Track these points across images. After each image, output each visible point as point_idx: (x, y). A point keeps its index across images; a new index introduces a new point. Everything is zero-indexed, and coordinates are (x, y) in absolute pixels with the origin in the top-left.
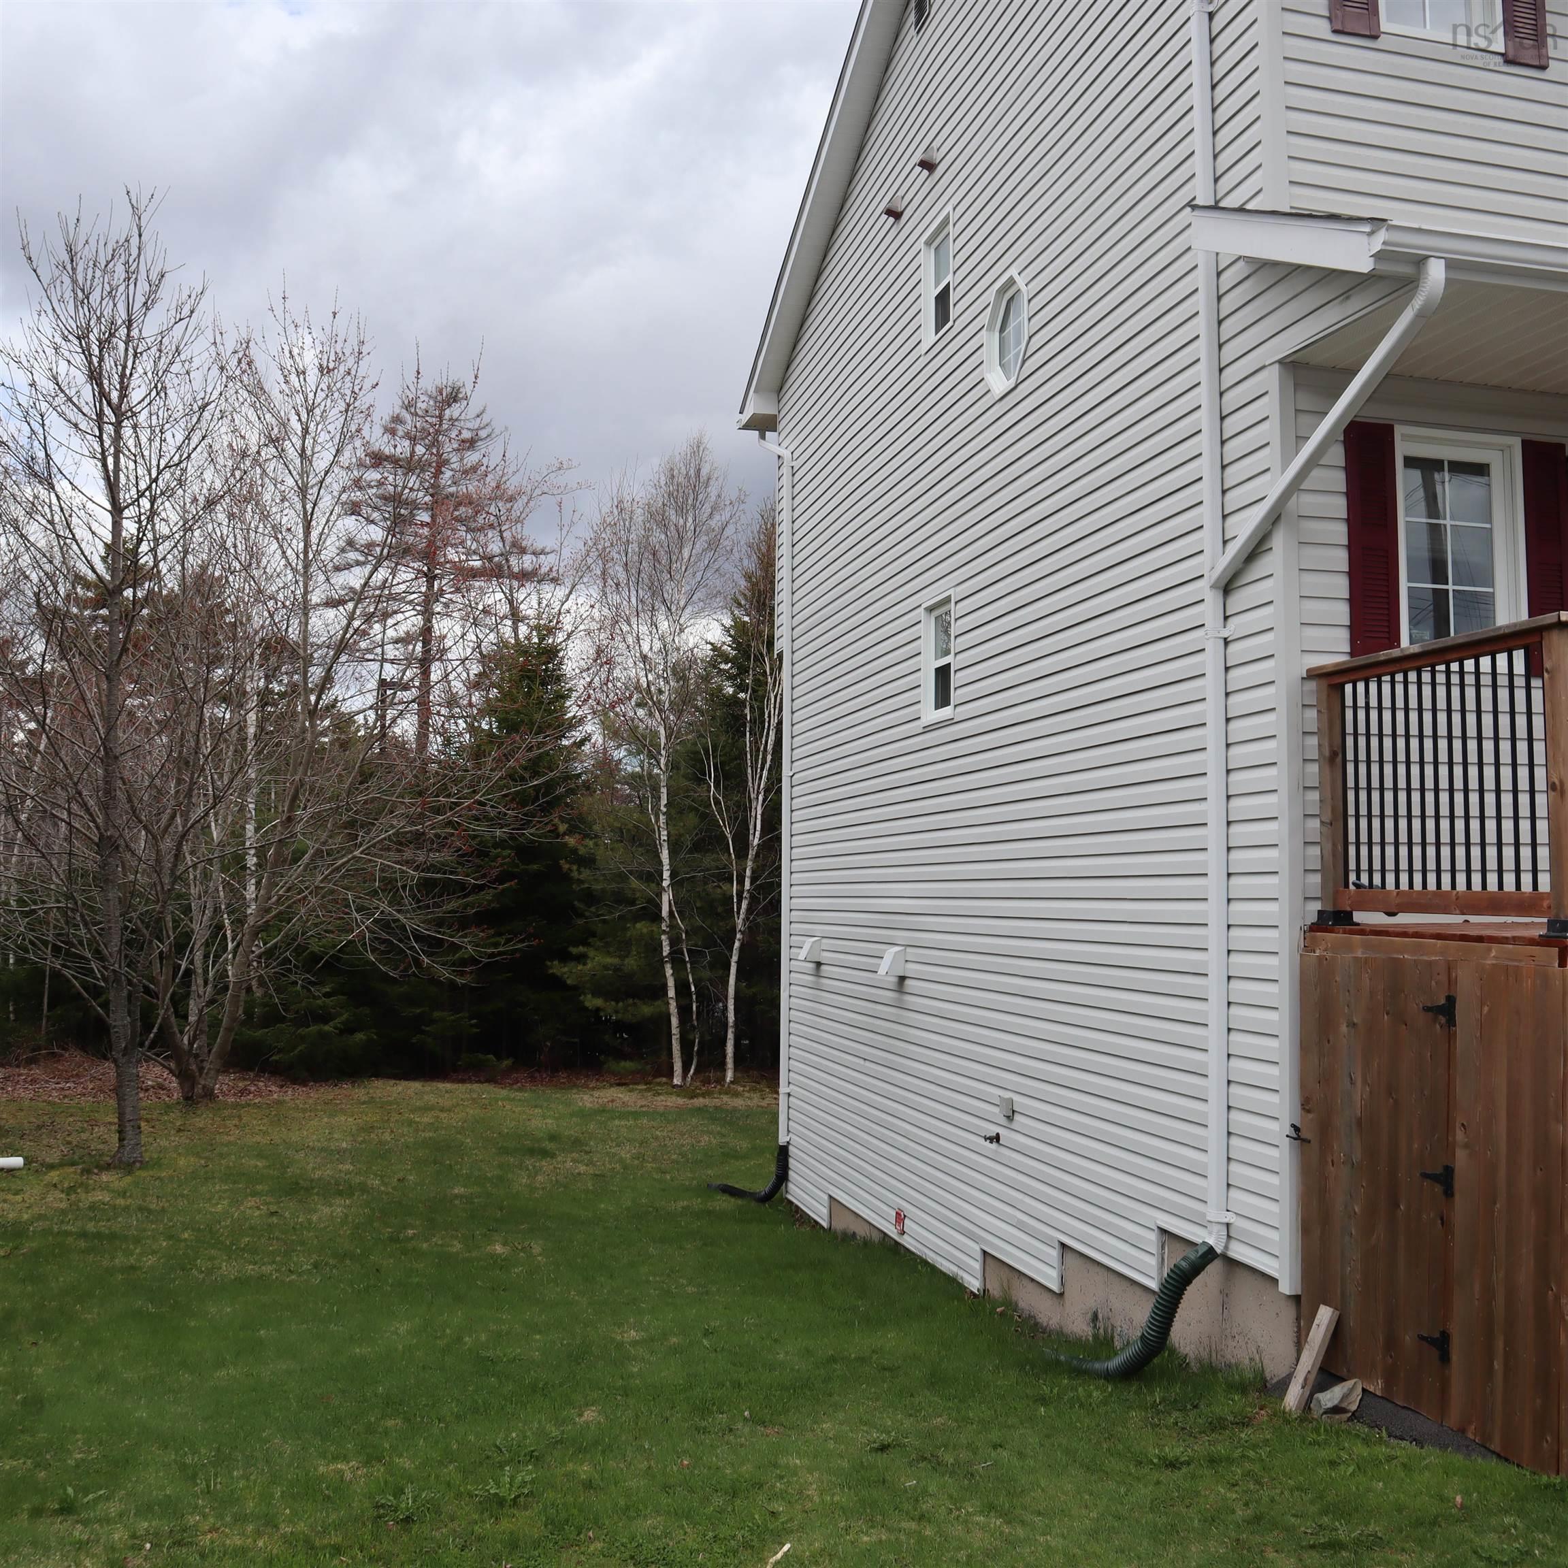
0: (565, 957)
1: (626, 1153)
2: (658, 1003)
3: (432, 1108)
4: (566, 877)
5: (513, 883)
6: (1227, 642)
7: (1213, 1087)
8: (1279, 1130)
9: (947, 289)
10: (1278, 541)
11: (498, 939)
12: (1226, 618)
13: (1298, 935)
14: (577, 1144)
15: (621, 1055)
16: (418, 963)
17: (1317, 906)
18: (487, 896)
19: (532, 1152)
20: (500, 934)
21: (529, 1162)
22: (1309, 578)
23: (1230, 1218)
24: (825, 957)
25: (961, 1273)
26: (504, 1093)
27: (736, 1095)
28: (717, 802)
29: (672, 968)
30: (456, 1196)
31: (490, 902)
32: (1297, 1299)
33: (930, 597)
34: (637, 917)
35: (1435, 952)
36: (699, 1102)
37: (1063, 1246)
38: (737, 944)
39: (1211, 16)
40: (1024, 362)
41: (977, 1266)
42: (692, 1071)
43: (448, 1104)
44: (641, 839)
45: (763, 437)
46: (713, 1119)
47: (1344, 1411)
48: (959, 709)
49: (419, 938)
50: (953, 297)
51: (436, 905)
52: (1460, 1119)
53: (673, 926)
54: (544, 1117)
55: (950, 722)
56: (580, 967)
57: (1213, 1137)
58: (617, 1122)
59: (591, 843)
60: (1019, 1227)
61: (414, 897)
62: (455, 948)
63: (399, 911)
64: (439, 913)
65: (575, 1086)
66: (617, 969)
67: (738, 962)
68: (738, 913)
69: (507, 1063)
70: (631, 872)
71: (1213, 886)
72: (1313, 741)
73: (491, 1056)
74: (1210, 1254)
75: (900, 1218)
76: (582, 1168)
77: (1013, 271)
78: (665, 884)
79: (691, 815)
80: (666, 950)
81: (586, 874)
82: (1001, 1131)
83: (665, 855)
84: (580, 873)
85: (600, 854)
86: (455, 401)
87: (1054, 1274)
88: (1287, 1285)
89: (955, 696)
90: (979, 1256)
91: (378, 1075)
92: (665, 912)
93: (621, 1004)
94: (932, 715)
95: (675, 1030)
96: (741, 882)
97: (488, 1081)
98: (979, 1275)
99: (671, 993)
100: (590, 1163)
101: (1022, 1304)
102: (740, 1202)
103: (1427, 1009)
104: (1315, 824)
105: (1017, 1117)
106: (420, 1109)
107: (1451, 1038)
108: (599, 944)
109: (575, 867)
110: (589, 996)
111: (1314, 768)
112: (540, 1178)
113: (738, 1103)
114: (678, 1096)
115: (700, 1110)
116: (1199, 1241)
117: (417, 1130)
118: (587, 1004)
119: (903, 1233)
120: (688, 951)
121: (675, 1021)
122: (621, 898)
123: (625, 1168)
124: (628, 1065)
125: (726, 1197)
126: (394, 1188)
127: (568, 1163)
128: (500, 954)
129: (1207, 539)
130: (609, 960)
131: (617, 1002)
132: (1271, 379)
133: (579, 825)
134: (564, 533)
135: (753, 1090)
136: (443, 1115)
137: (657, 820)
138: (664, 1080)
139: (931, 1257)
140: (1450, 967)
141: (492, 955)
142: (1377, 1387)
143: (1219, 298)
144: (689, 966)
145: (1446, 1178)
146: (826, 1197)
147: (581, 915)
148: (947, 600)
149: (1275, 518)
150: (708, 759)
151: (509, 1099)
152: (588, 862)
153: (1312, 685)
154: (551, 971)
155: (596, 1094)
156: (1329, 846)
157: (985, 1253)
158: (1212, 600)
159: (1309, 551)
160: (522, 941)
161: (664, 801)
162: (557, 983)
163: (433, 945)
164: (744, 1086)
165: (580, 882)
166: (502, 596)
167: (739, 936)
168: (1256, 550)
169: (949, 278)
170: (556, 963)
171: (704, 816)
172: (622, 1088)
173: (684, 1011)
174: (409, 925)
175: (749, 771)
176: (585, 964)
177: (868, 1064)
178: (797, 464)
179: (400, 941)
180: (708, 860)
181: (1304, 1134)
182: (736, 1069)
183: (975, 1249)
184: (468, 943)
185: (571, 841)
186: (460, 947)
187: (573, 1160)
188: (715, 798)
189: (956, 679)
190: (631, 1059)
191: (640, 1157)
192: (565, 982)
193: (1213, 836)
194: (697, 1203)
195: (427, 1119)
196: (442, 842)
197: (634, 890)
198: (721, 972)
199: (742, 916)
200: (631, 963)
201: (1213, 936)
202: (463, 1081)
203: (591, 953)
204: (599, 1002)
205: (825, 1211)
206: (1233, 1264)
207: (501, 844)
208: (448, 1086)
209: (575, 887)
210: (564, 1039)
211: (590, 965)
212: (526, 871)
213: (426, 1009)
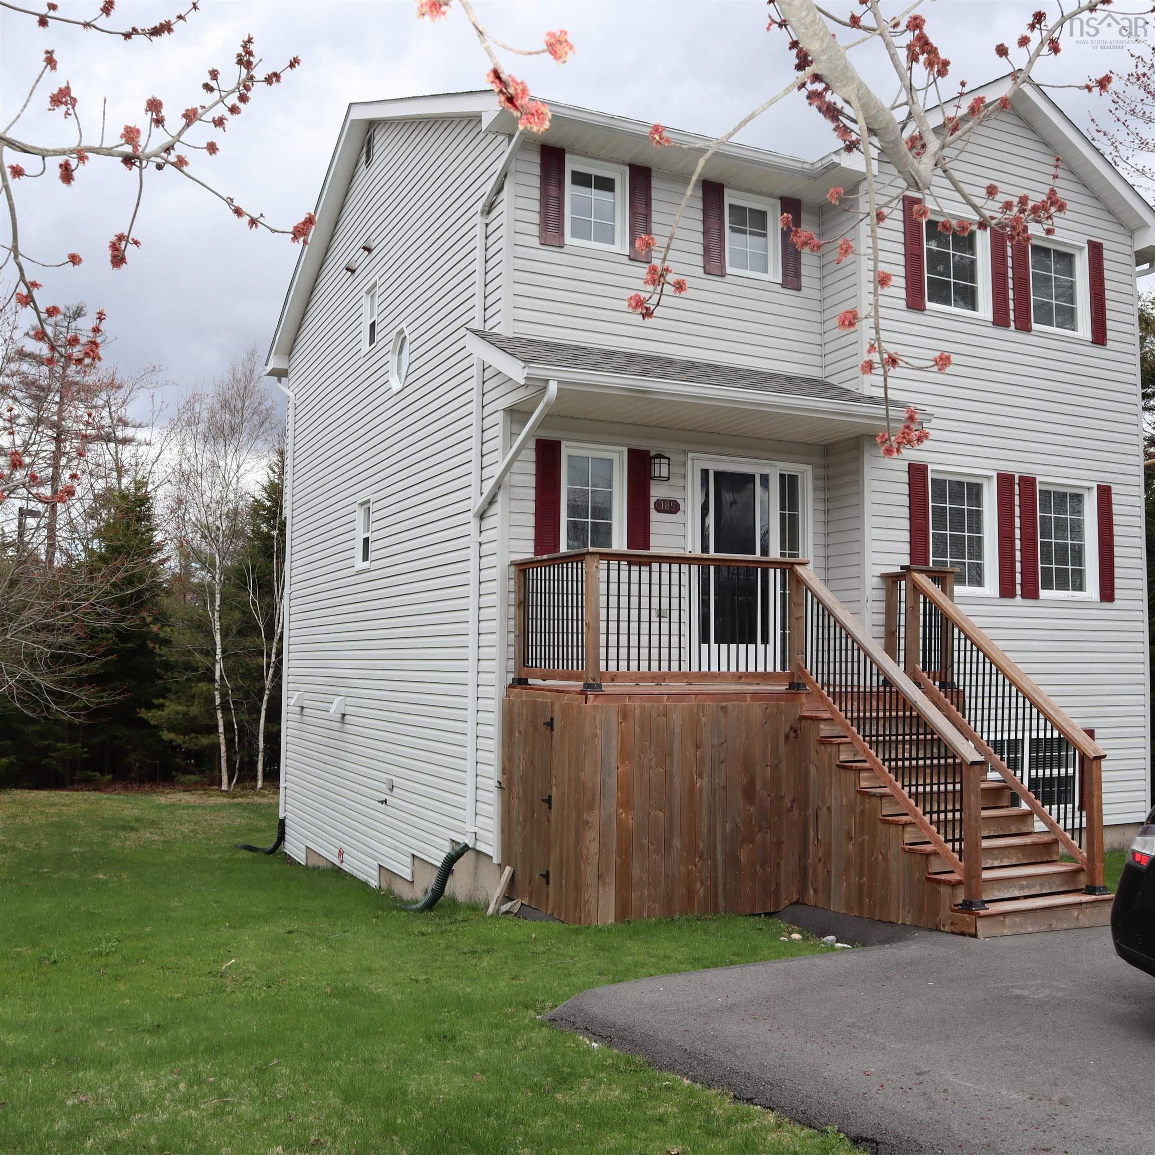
0: (150, 706)
1: (186, 829)
2: (213, 736)
3: (56, 805)
4: (151, 652)
5: (114, 656)
6: (480, 544)
7: (469, 765)
8: (493, 784)
9: (374, 322)
10: (499, 498)
11: (103, 694)
12: (481, 532)
13: (503, 691)
14: (153, 823)
15: (186, 772)
16: (48, 708)
17: (512, 676)
18: (96, 665)
19: (123, 828)
20: (105, 691)
21: (122, 834)
22: (514, 516)
23: (476, 830)
24: (306, 703)
25: (369, 879)
26: (106, 796)
27: (264, 796)
28: (254, 604)
29: (222, 713)
30: (75, 853)
31: (97, 669)
32: (500, 865)
33: (361, 497)
34: (200, 680)
35: (549, 697)
36: (239, 800)
37: (414, 856)
38: (266, 698)
39: (487, 225)
40: (407, 377)
41: (376, 873)
42: (234, 781)
43: (67, 802)
44: (204, 628)
45: (280, 381)
46: (245, 809)
47: (511, 913)
48: (373, 563)
49: (50, 692)
50: (377, 329)
51: (61, 671)
52: (554, 773)
53: (223, 685)
54: (132, 809)
55: (368, 571)
56: (160, 713)
57: (469, 789)
58: (181, 811)
59: (168, 630)
60: (395, 849)
61: (46, 664)
62: (74, 699)
63: (36, 675)
64: (63, 676)
65: (156, 792)
66: (185, 714)
67: (266, 710)
68: (267, 677)
69: (109, 777)
70: (195, 650)
71: (471, 665)
72: (512, 596)
73: (97, 773)
74: (466, 848)
75: (341, 853)
76: (156, 838)
77: (404, 325)
78: (218, 657)
79: (237, 612)
80: (218, 701)
81: (165, 650)
82: (388, 798)
83: (218, 638)
84: (161, 650)
85: (175, 637)
86: (79, 316)
87: (409, 871)
88: (496, 860)
89: (372, 556)
90: (377, 868)
91: (16, 787)
92: (217, 676)
93: (187, 737)
94: (361, 565)
95: (224, 755)
96: (269, 656)
97: (95, 790)
98: (377, 878)
99: (221, 729)
100: (162, 834)
101: (396, 891)
102: (255, 854)
103: (545, 724)
104: (512, 636)
105: (395, 789)
106: (48, 805)
107: (552, 736)
108: (173, 697)
109: (157, 646)
110: (165, 732)
111: (512, 609)
112: (128, 843)
113: (264, 801)
114: (224, 797)
115: (237, 804)
116: (461, 842)
117: (47, 817)
118: (164, 737)
119: (342, 862)
120: (234, 702)
121: (223, 748)
122: (189, 667)
123: (184, 837)
124: (192, 778)
125: (247, 852)
126: (33, 849)
127: (147, 834)
128: (103, 703)
129: (473, 491)
130: (180, 708)
131: (185, 736)
132: (499, 417)
133: (162, 618)
134: (155, 416)
136: (64, 808)
137: (213, 615)
138: (216, 787)
139: (355, 873)
140: (552, 703)
141: (100, 703)
142: (526, 902)
143: (484, 370)
144: (233, 712)
145: (549, 801)
146: (304, 847)
147: (161, 678)
148: (368, 501)
149: (498, 486)
150: (249, 574)
151: (108, 799)
152: (167, 642)
153: (513, 569)
154: (140, 715)
155: (169, 796)
156: (517, 646)
157: (380, 866)
158: (475, 522)
159: (513, 503)
160: (119, 694)
161: (218, 603)
162: (144, 723)
163: (59, 697)
164: (269, 790)
165: (161, 655)
166: (110, 457)
167: (267, 692)
168: (491, 501)
169: (375, 318)
170: (143, 710)
171: (244, 613)
172: (187, 793)
173: (230, 742)
174: (44, 683)
175: (275, 584)
176: (163, 711)
177: (327, 766)
178: (298, 403)
179: (37, 694)
180: (247, 642)
181: (503, 786)
182: (264, 780)
183: (376, 863)
184: (84, 696)
185: (155, 628)
186: (78, 699)
187: (150, 833)
188: (252, 601)
189: (372, 546)
190: (194, 774)
191: (194, 831)
192: (149, 722)
193: (471, 640)
194: (227, 855)
195: (53, 810)
196: (67, 629)
197: (197, 661)
198: (255, 716)
199: (269, 679)
200: (195, 710)
201: (470, 690)
202: (77, 790)
203: (168, 703)
204: (172, 736)
205: (304, 856)
206: (479, 853)
207: (107, 631)
208: (67, 793)
209: (157, 659)
210: (148, 761)
211: (166, 711)
212: (123, 648)
213: (52, 742)
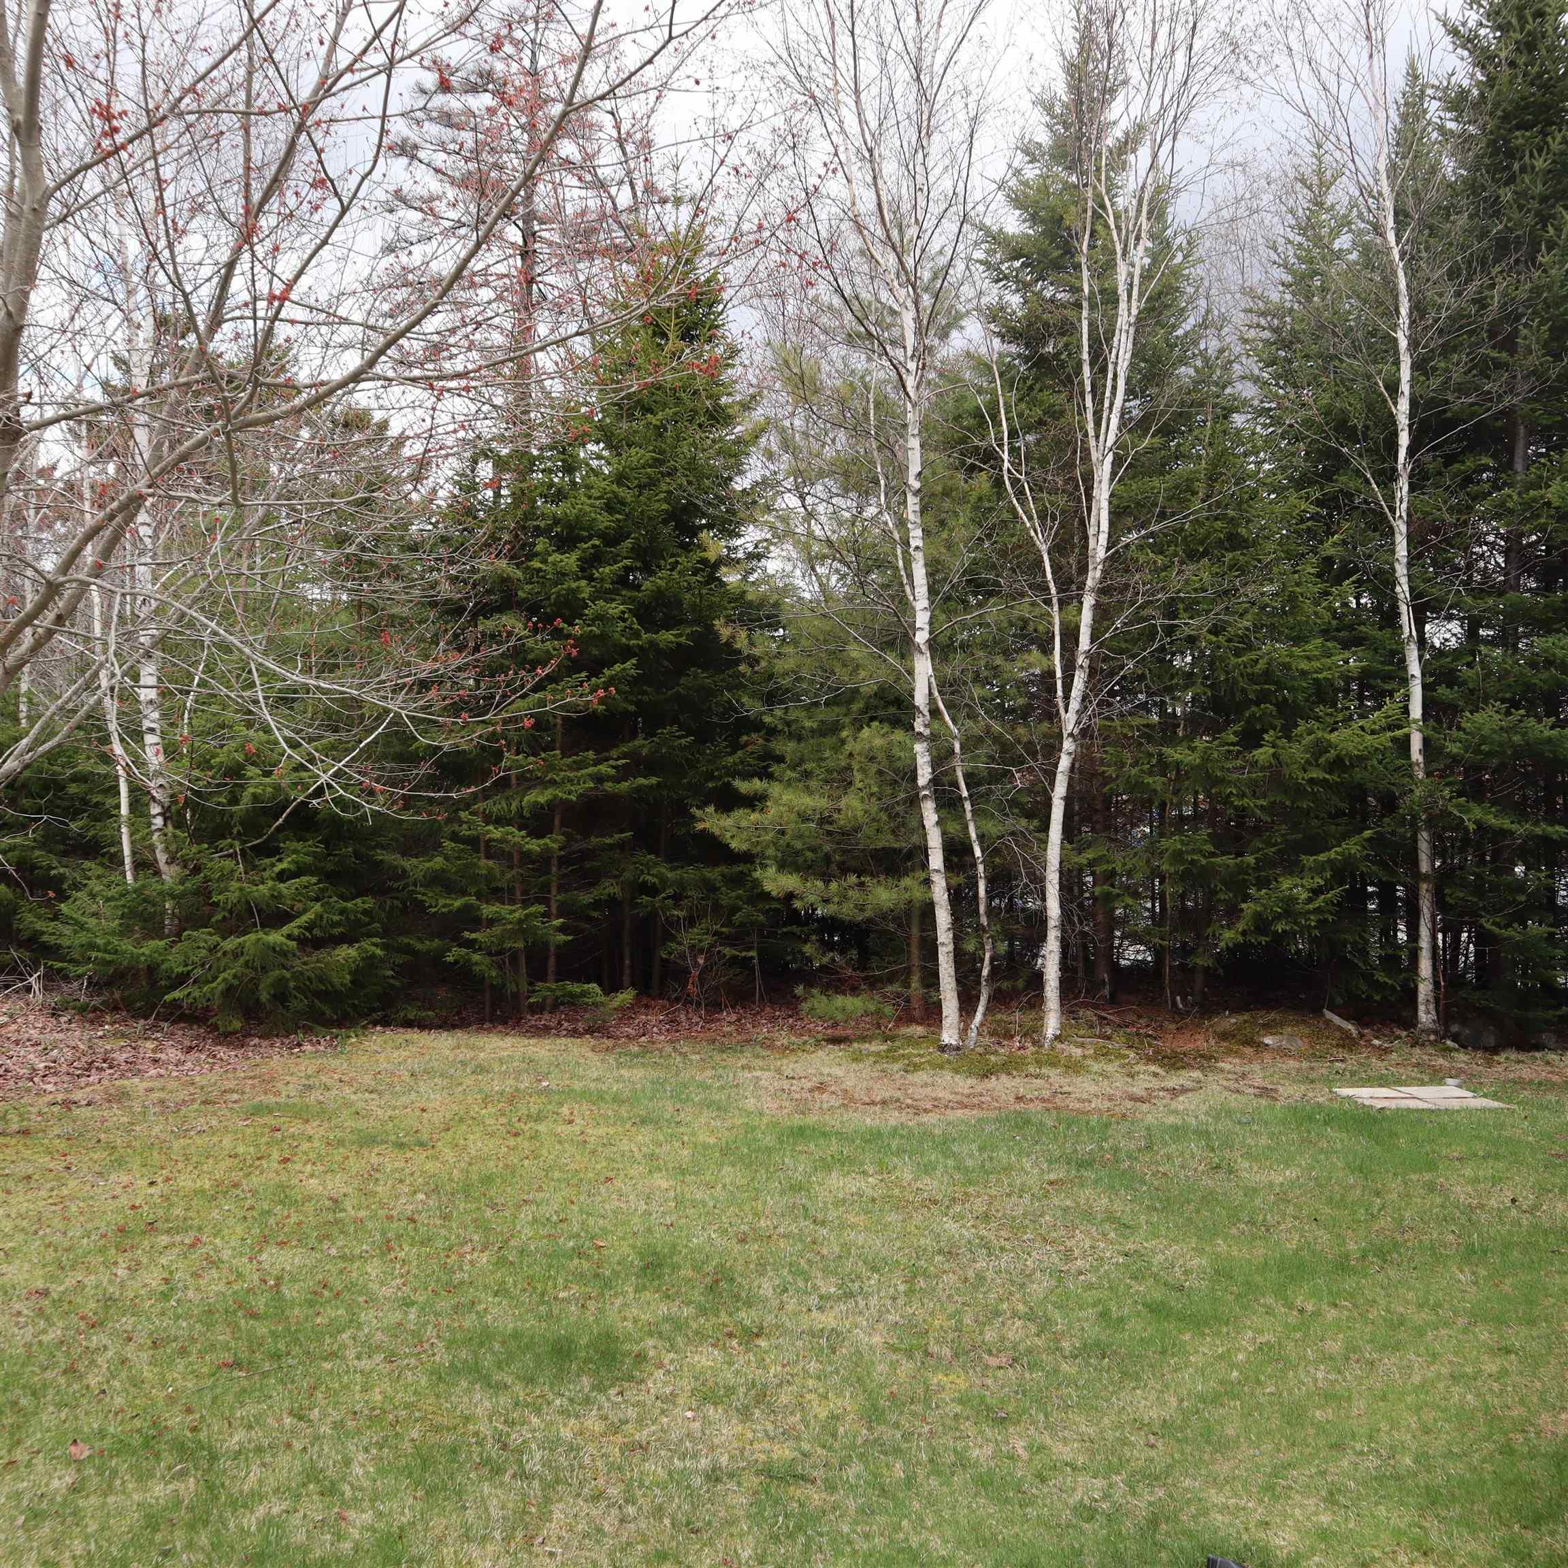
0: (729, 801)
2: (915, 880)
4: (728, 652)
5: (628, 665)
15: (834, 983)
27: (1074, 1067)
29: (938, 809)
34: (869, 715)
38: (1064, 763)
42: (979, 1015)
53: (936, 728)
56: (755, 816)
66: (825, 819)
67: (1068, 800)
68: (1067, 697)
69: (626, 997)
73: (594, 987)
78: (921, 637)
80: (924, 775)
81: (763, 643)
91: (386, 1023)
92: (920, 699)
93: (834, 886)
95: (944, 936)
99: (936, 860)
108: (790, 774)
109: (742, 631)
110: (772, 871)
113: (1080, 1085)
114: (956, 1071)
118: (768, 886)
120: (967, 777)
121: (943, 917)
124: (851, 1002)
130: (810, 803)
131: (827, 882)
135: (1102, 1054)
138: (919, 1030)
144: (968, 806)
154: (700, 826)
155: (790, 1066)
162: (714, 847)
164: (1082, 1045)
165: (753, 659)
167: (1068, 745)
170: (710, 809)
172: (836, 1051)
173: (961, 899)
176: (763, 811)
190: (854, 991)
192: (727, 846)
198: (1032, 819)
199: (1075, 705)
200: (853, 806)
203: (775, 789)
204: (790, 882)
209: (743, 668)
210: (728, 951)
211: (773, 811)
212: (652, 643)
213: (472, 900)
